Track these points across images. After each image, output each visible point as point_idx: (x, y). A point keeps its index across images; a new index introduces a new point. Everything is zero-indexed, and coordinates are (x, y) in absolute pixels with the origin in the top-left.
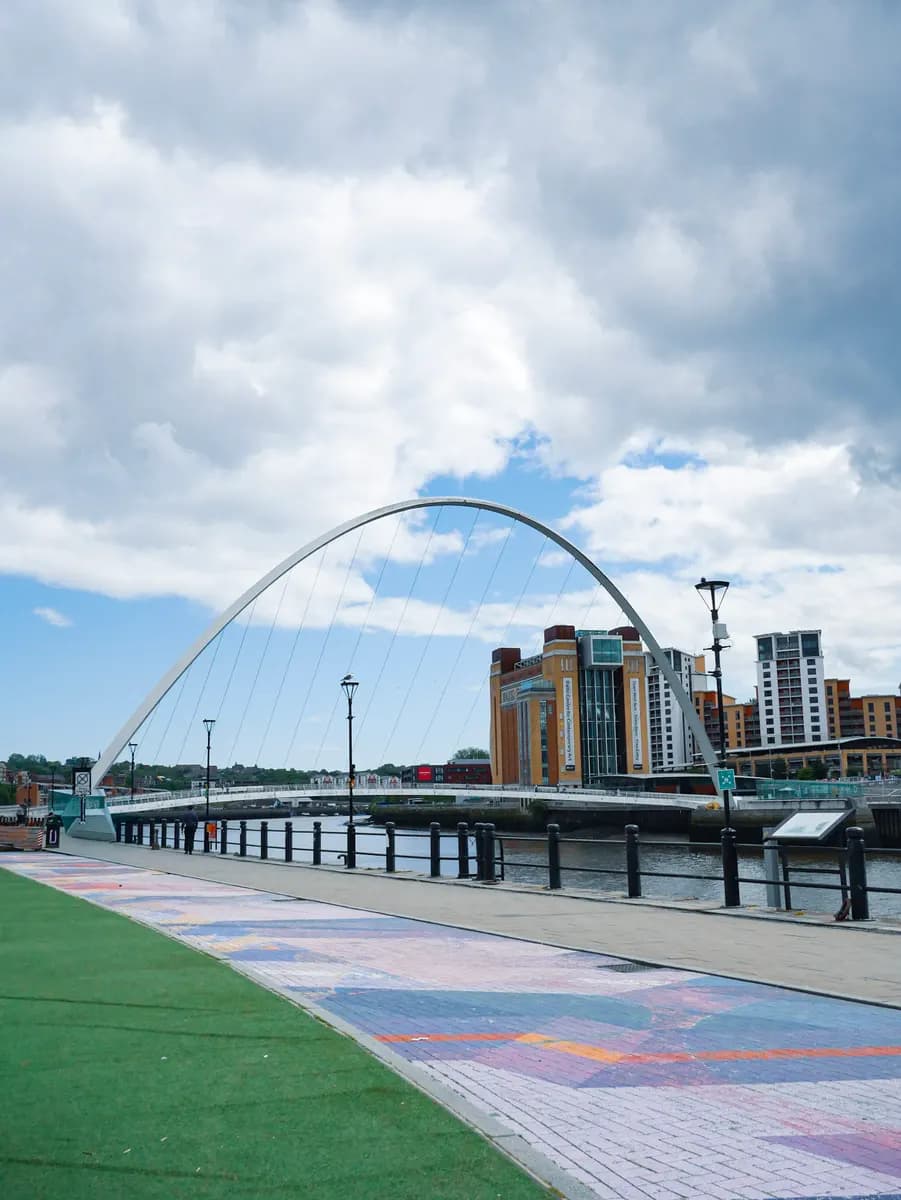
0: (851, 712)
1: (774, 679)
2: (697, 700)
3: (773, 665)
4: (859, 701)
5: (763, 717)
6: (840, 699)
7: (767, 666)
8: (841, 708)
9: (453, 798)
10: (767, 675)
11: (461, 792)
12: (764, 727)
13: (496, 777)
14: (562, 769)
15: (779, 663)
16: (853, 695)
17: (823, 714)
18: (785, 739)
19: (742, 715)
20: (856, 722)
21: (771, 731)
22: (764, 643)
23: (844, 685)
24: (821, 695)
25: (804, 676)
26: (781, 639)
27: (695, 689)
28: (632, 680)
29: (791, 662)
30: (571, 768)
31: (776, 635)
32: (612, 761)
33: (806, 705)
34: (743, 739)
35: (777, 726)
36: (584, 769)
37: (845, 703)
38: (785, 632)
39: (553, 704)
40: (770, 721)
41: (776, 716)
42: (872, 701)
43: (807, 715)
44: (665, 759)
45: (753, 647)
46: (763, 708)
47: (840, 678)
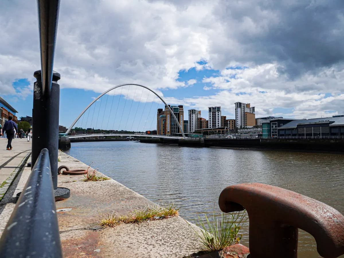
0: (226, 122)
1: (211, 116)
2: (198, 119)
3: (211, 113)
4: (228, 120)
5: (209, 123)
6: (224, 120)
7: (210, 113)
8: (224, 122)
9: (151, 137)
10: (210, 115)
11: (153, 136)
12: (209, 125)
13: (158, 133)
14: (167, 132)
15: (212, 113)
16: (226, 119)
17: (220, 123)
18: (213, 127)
19: (206, 122)
20: (226, 124)
21: (210, 126)
22: (210, 109)
23: (225, 117)
24: (220, 119)
25: (217, 115)
26: (213, 108)
27: (198, 117)
28: (181, 116)
29: (215, 112)
30: (169, 132)
31: (212, 107)
32: (177, 131)
33: (217, 121)
34: (206, 127)
35: (211, 125)
36: (171, 132)
37: (225, 121)
38: (214, 107)
39: (166, 120)
40: (210, 124)
41: (211, 123)
42: (230, 120)
43: (217, 123)
44: (192, 131)
45: (208, 109)
46: (209, 121)
47: (224, 116)
